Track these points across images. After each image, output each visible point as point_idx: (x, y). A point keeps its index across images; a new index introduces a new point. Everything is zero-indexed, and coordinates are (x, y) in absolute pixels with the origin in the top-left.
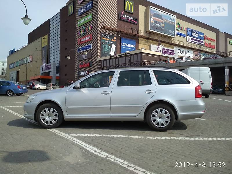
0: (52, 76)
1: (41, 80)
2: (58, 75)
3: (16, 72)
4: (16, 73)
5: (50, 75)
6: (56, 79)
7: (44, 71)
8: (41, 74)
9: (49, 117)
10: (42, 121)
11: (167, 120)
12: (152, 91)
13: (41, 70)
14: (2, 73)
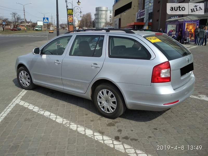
0: (145, 22)
1: (136, 26)
4: (118, 21)
7: (139, 18)
8: (136, 20)
9: (25, 79)
10: (21, 82)
11: (112, 106)
12: (98, 66)
13: (137, 17)
14: (110, 20)
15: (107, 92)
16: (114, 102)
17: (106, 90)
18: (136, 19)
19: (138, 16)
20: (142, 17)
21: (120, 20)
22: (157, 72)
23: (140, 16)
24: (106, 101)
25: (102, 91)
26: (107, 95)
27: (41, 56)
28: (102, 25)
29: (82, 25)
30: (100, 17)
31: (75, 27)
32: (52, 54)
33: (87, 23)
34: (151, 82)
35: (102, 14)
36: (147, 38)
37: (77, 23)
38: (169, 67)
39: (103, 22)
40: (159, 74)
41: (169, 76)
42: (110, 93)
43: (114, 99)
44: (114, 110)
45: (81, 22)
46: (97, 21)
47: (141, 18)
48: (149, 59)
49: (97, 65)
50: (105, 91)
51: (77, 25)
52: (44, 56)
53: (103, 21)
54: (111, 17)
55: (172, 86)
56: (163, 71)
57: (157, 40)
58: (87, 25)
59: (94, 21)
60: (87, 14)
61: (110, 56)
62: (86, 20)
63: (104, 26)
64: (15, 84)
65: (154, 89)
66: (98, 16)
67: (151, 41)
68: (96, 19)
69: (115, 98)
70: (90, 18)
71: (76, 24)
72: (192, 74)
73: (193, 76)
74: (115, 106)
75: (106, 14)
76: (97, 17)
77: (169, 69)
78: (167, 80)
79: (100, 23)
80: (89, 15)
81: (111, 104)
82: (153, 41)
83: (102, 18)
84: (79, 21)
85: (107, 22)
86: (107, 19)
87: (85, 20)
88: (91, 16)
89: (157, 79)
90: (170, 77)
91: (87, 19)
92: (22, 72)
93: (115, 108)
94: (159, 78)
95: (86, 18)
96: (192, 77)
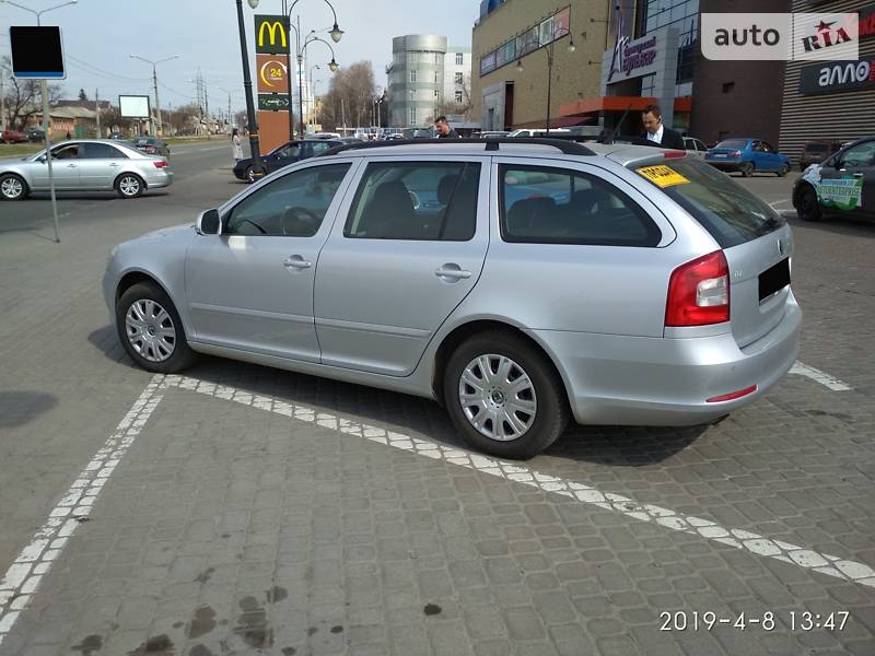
0: (658, 94)
1: (602, 119)
2: (686, 89)
3: (502, 86)
4: (502, 93)
5: (645, 94)
6: (675, 113)
7: (620, 77)
8: (603, 90)
9: (152, 332)
10: (137, 348)
11: (521, 409)
12: (465, 274)
13: (606, 72)
14: (457, 92)
15: (495, 365)
16: (525, 394)
17: (486, 357)
18: (604, 82)
19: (618, 66)
20: (635, 73)
21: (510, 88)
22: (684, 291)
23: (627, 68)
24: (495, 397)
25: (472, 365)
26: (495, 373)
27: (226, 242)
28: (423, 116)
29: (333, 114)
30: (414, 78)
31: (302, 127)
32: (263, 232)
33: (353, 106)
34: (666, 325)
35: (419, 67)
36: (640, 171)
37: (308, 107)
38: (724, 271)
39: (426, 103)
40: (692, 297)
41: (725, 302)
42: (506, 364)
43: (525, 382)
44: (531, 421)
45: (326, 105)
46: (398, 96)
47: (630, 77)
48: (655, 246)
49: (459, 269)
50: (484, 362)
51: (310, 117)
52: (238, 242)
53: (428, 96)
54: (460, 81)
55: (736, 334)
56: (706, 285)
57: (676, 179)
58: (355, 115)
59: (386, 99)
60: (352, 68)
61: (508, 237)
62: (351, 93)
63: (429, 120)
64: (103, 353)
65: (674, 348)
66: (404, 78)
67: (655, 180)
68: (394, 87)
69: (525, 375)
70: (369, 86)
71: (304, 111)
72: (789, 297)
73: (792, 301)
74: (530, 407)
75: (440, 69)
76: (398, 81)
77: (724, 278)
78: (719, 314)
79: (415, 105)
80: (361, 74)
81: (515, 402)
82: (663, 181)
83: (423, 86)
84: (317, 99)
85: (442, 101)
86: (442, 88)
87: (345, 94)
88: (372, 75)
89: (686, 312)
90: (728, 306)
91: (353, 90)
92: (137, 307)
93: (533, 413)
94: (690, 308)
95: (349, 84)
96: (790, 306)
